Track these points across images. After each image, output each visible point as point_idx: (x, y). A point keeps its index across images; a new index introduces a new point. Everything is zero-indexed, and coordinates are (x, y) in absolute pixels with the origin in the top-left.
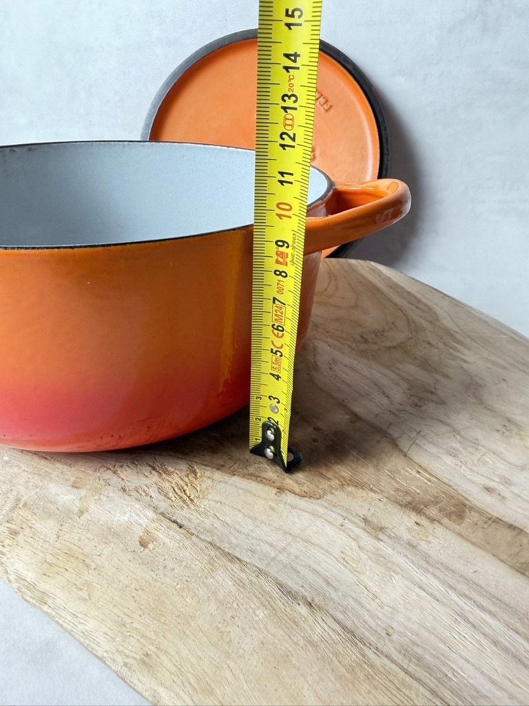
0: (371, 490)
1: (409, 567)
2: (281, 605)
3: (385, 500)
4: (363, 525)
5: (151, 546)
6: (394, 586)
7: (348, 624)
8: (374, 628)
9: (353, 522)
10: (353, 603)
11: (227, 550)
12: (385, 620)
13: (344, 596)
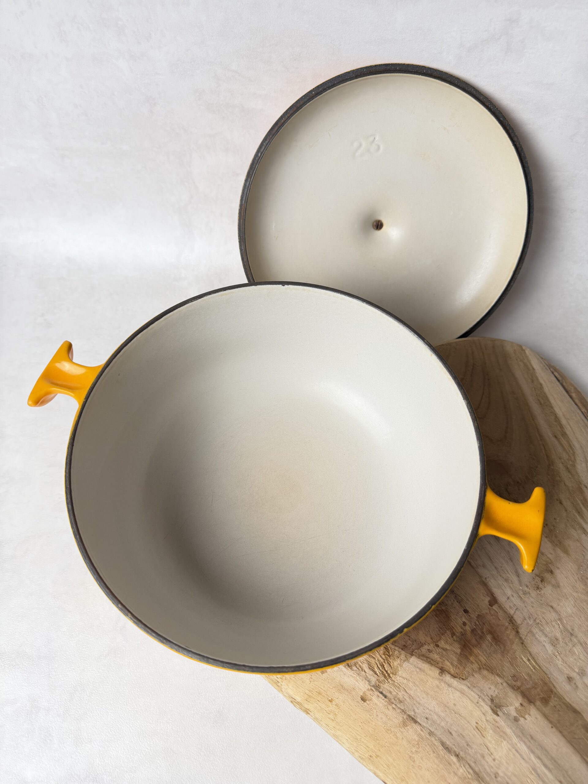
0: (498, 675)
1: (512, 736)
2: (441, 752)
3: (505, 684)
4: (489, 703)
6: (502, 748)
7: (477, 769)
8: (489, 773)
9: (484, 700)
10: (480, 758)
11: (412, 715)
12: (495, 768)
13: (475, 752)
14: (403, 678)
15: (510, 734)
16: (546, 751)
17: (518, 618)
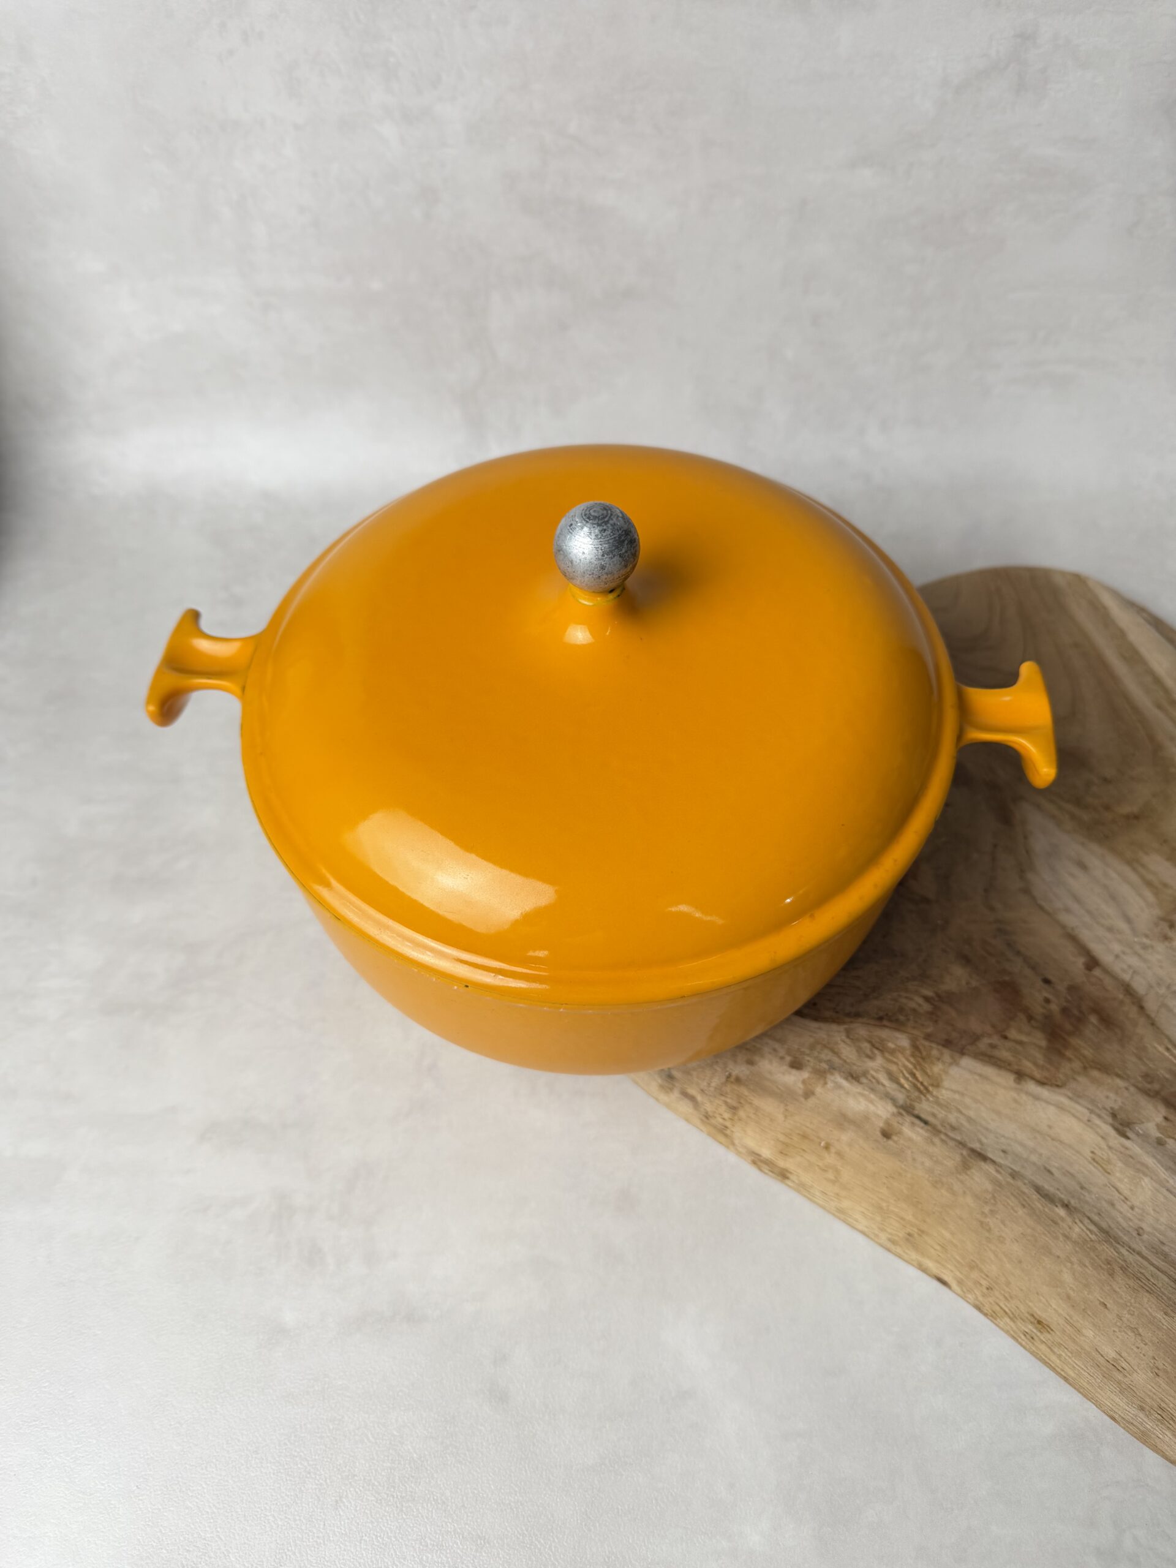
0: (1118, 1076)
1: (1158, 1169)
2: (1039, 1206)
4: (1110, 1120)
5: (895, 1138)
6: (1142, 1187)
8: (1127, 1228)
12: (1136, 1221)
13: (1098, 1198)
14: (952, 1090)
15: (1154, 1166)
17: (1139, 985)
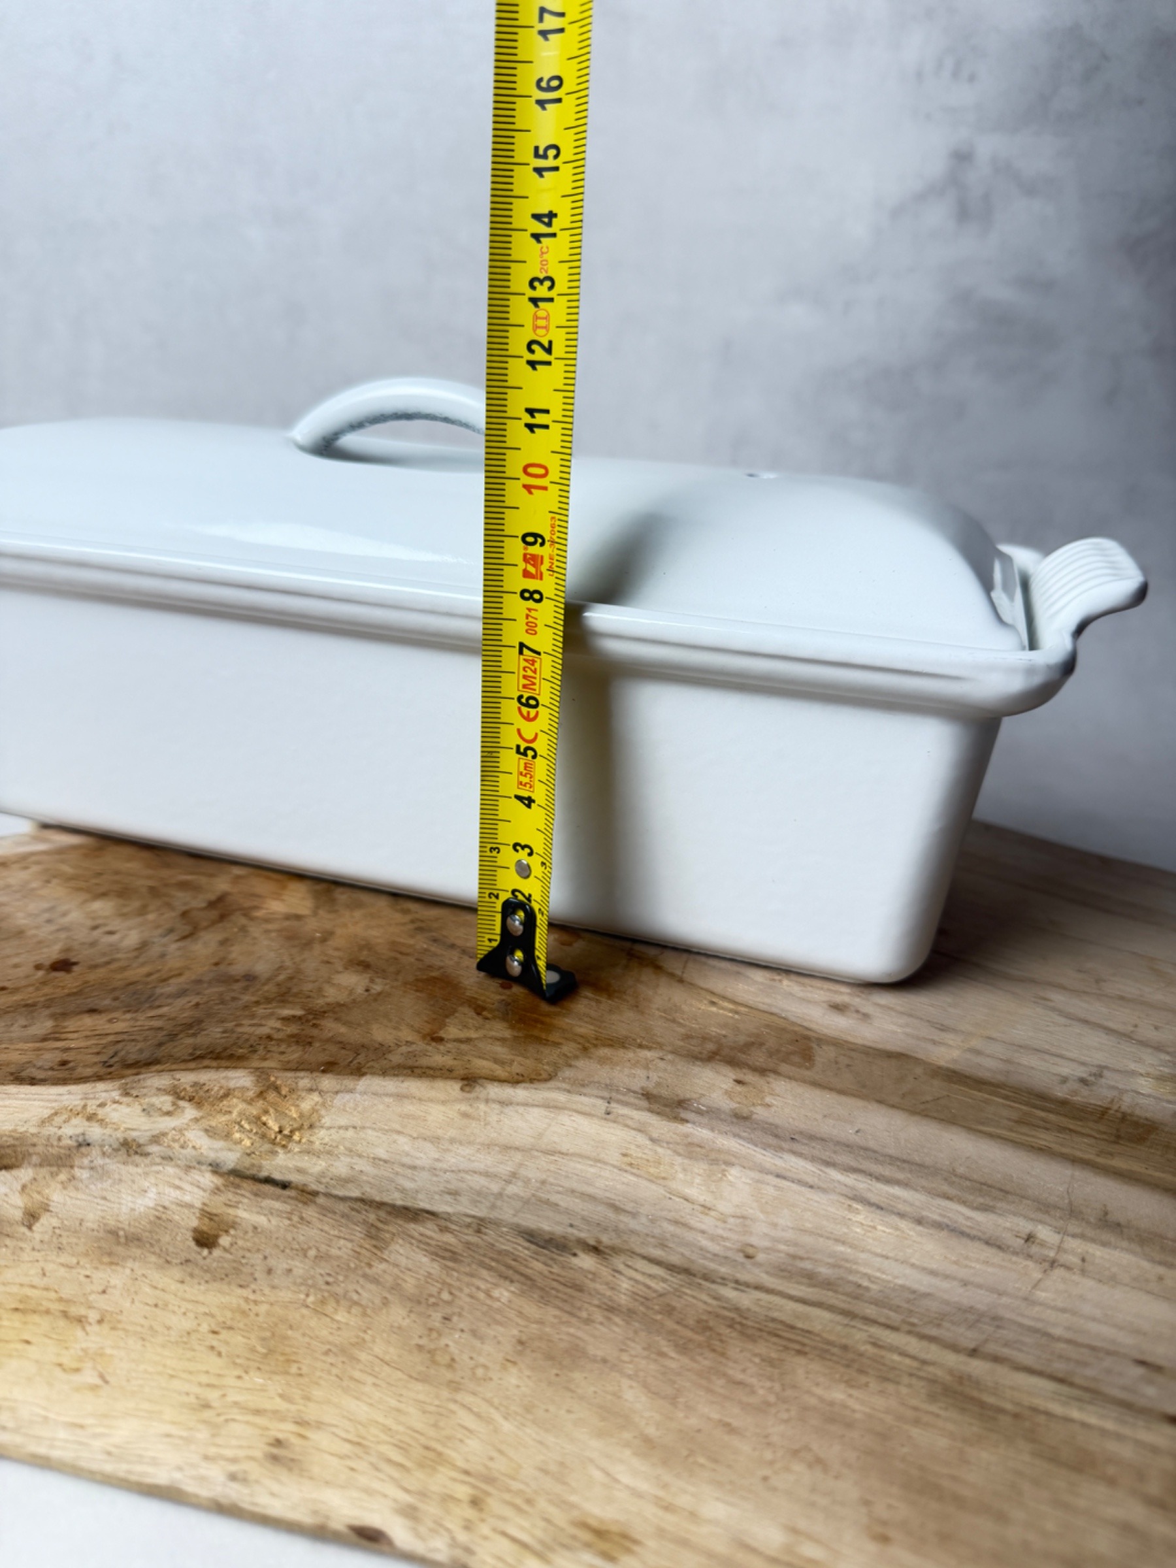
0: (641, 1046)
1: (748, 1151)
2: (538, 1266)
3: (670, 1057)
4: (645, 1104)
5: (224, 1241)
6: (732, 1184)
7: (674, 1259)
8: (722, 1253)
9: (626, 1104)
10: (671, 1228)
11: (399, 1203)
12: (735, 1237)
13: (652, 1221)
14: (340, 1128)
15: (741, 1148)
16: (866, 1149)
